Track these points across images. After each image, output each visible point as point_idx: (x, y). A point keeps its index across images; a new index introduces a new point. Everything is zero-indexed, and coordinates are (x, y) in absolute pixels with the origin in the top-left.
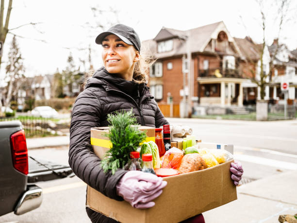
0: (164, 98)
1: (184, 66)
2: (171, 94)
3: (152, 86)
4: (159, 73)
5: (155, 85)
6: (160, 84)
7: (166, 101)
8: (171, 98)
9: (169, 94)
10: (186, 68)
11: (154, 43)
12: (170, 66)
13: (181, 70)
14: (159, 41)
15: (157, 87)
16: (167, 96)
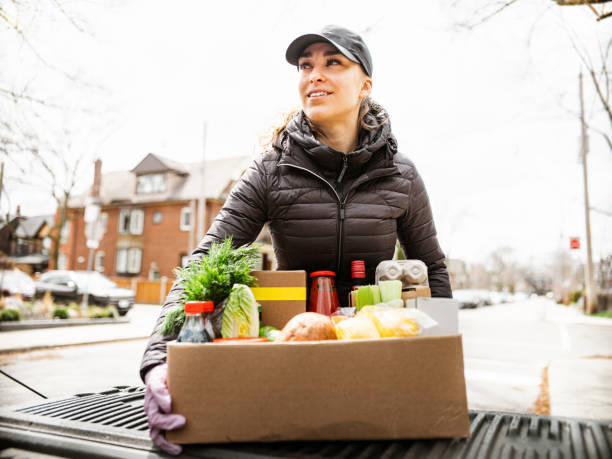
0: (143, 272)
1: (183, 219)
2: (158, 266)
3: (121, 249)
4: (137, 227)
5: (128, 249)
6: (136, 247)
7: (147, 276)
8: (156, 273)
9: (153, 266)
10: (187, 223)
11: (132, 177)
12: (158, 218)
13: (179, 224)
14: (139, 175)
15: (132, 252)
16: (149, 268)
